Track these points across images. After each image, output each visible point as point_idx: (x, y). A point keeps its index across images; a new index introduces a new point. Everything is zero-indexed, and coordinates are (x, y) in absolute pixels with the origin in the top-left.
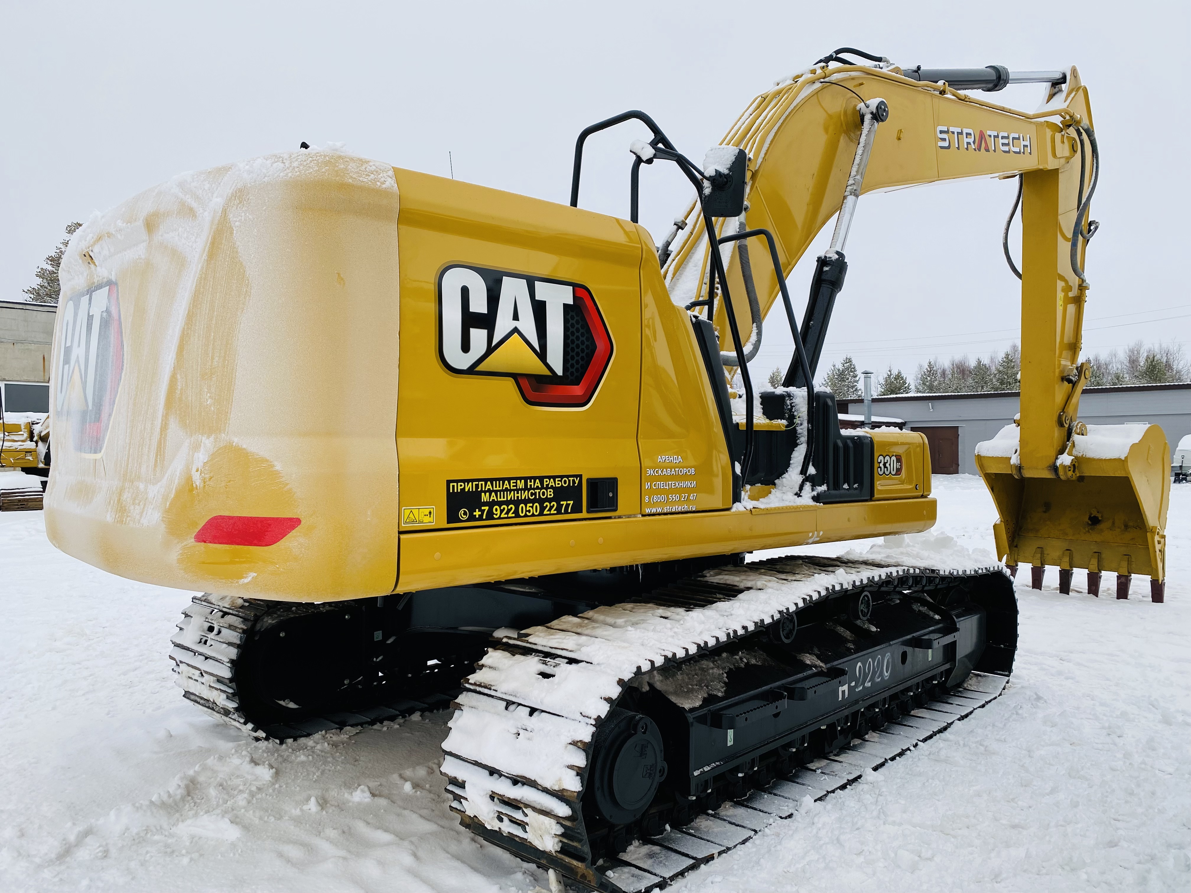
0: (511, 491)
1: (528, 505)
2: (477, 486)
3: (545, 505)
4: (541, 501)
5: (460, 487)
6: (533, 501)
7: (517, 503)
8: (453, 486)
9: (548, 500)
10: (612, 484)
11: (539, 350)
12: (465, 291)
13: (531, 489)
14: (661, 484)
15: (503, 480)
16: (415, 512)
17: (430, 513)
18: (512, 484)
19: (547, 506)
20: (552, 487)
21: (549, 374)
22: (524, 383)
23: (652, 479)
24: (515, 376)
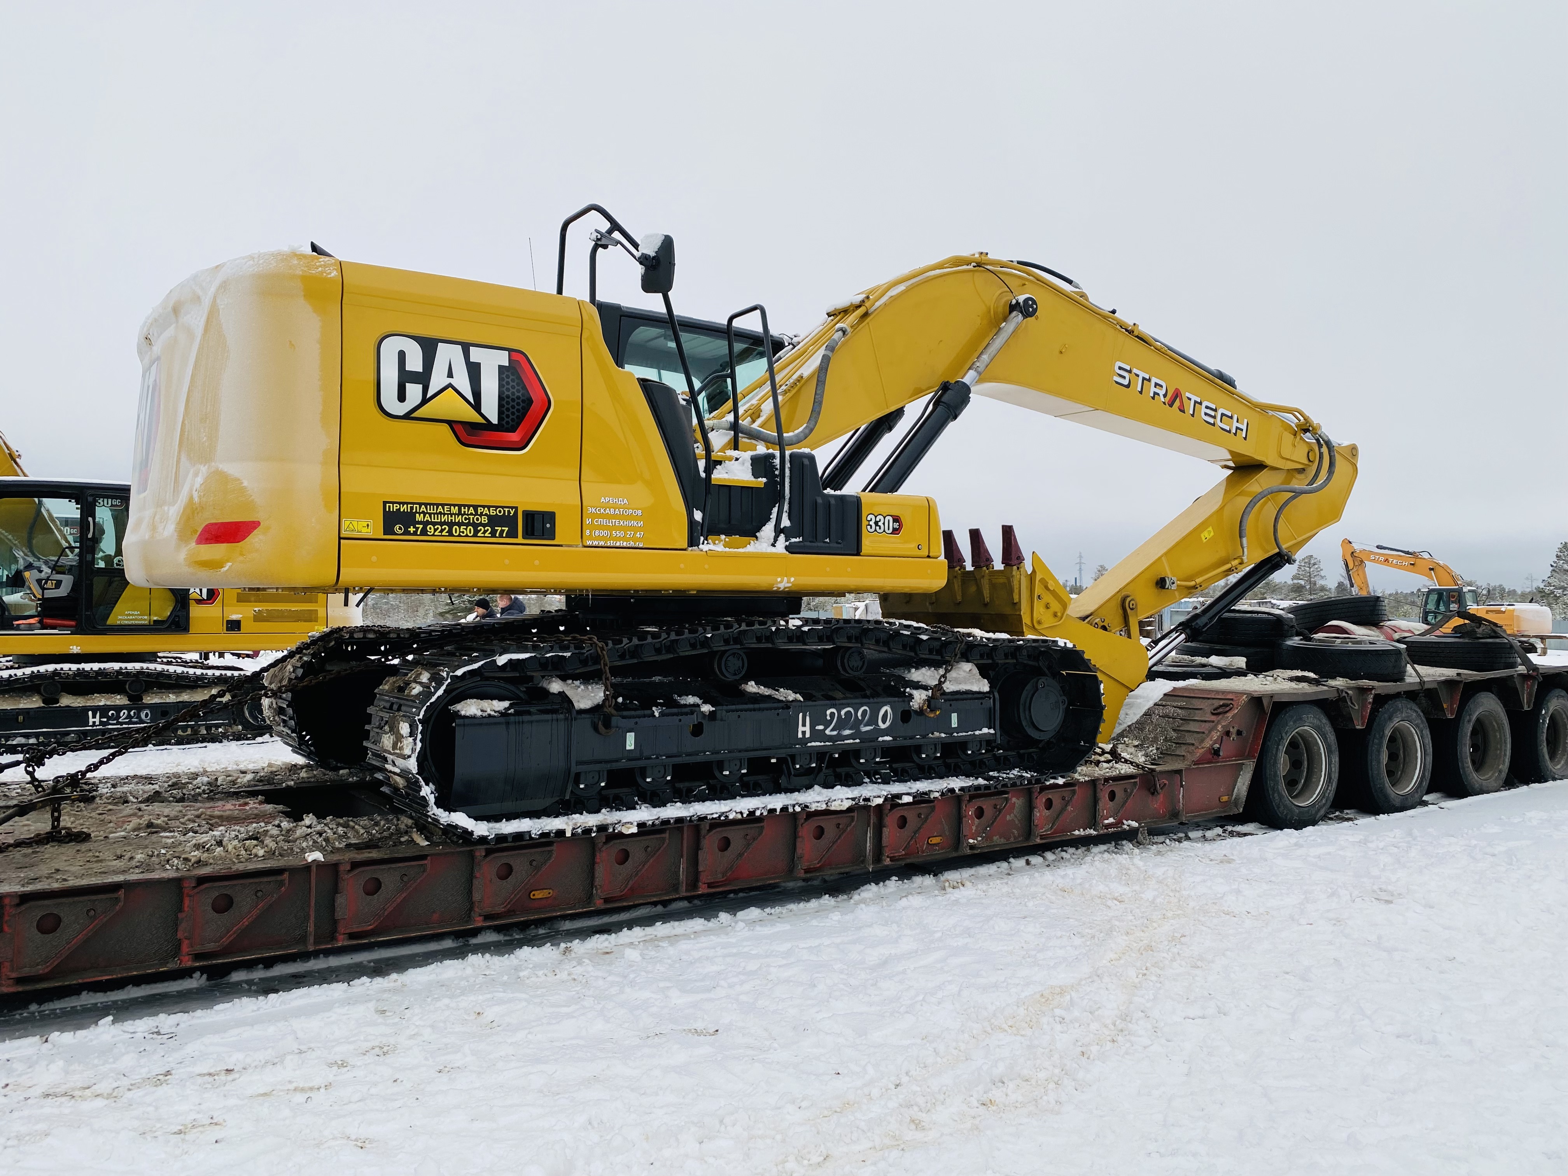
0: (444, 514)
1: (462, 527)
2: (412, 508)
3: (479, 529)
4: (475, 526)
5: (396, 507)
6: (467, 525)
7: (451, 525)
8: (389, 507)
9: (481, 524)
10: (550, 517)
11: (473, 403)
12: (402, 355)
13: (465, 514)
14: (604, 522)
15: (438, 505)
16: (355, 523)
17: (368, 525)
18: (446, 509)
19: (481, 530)
20: (486, 515)
21: (484, 422)
22: (459, 429)
23: (593, 516)
24: (450, 423)
